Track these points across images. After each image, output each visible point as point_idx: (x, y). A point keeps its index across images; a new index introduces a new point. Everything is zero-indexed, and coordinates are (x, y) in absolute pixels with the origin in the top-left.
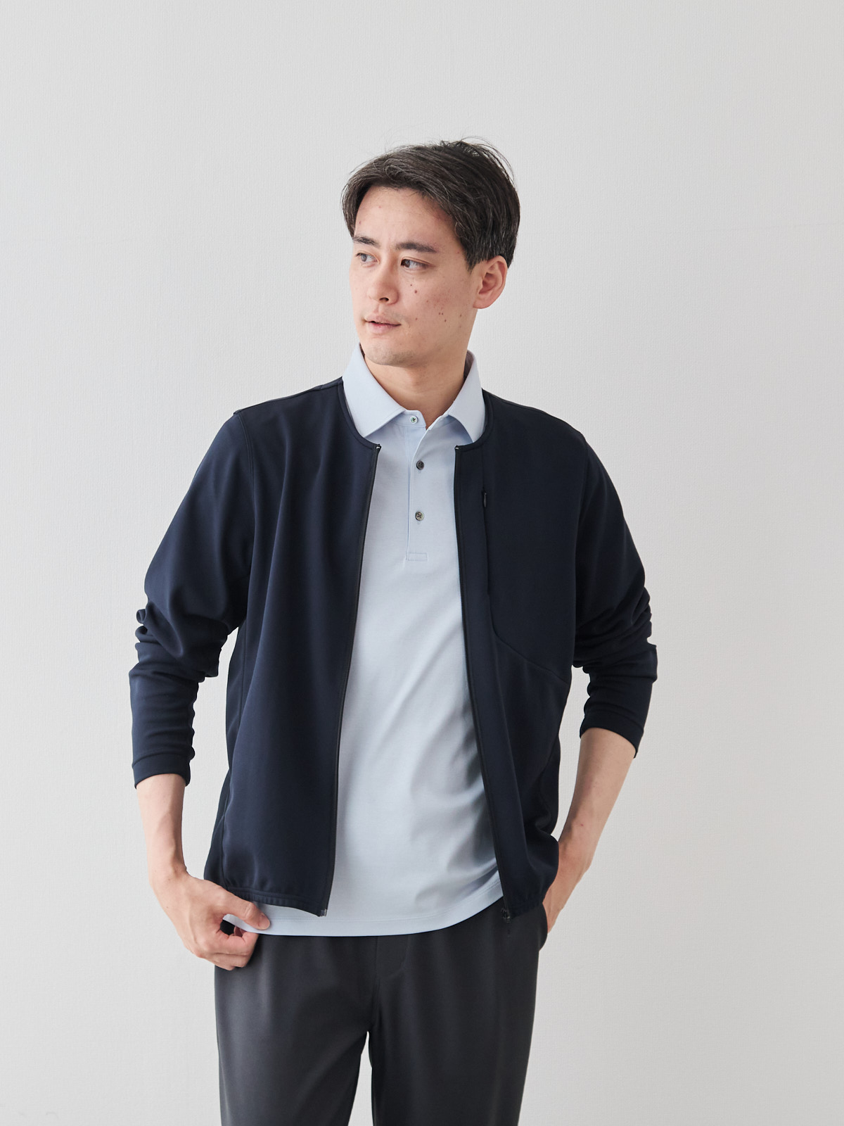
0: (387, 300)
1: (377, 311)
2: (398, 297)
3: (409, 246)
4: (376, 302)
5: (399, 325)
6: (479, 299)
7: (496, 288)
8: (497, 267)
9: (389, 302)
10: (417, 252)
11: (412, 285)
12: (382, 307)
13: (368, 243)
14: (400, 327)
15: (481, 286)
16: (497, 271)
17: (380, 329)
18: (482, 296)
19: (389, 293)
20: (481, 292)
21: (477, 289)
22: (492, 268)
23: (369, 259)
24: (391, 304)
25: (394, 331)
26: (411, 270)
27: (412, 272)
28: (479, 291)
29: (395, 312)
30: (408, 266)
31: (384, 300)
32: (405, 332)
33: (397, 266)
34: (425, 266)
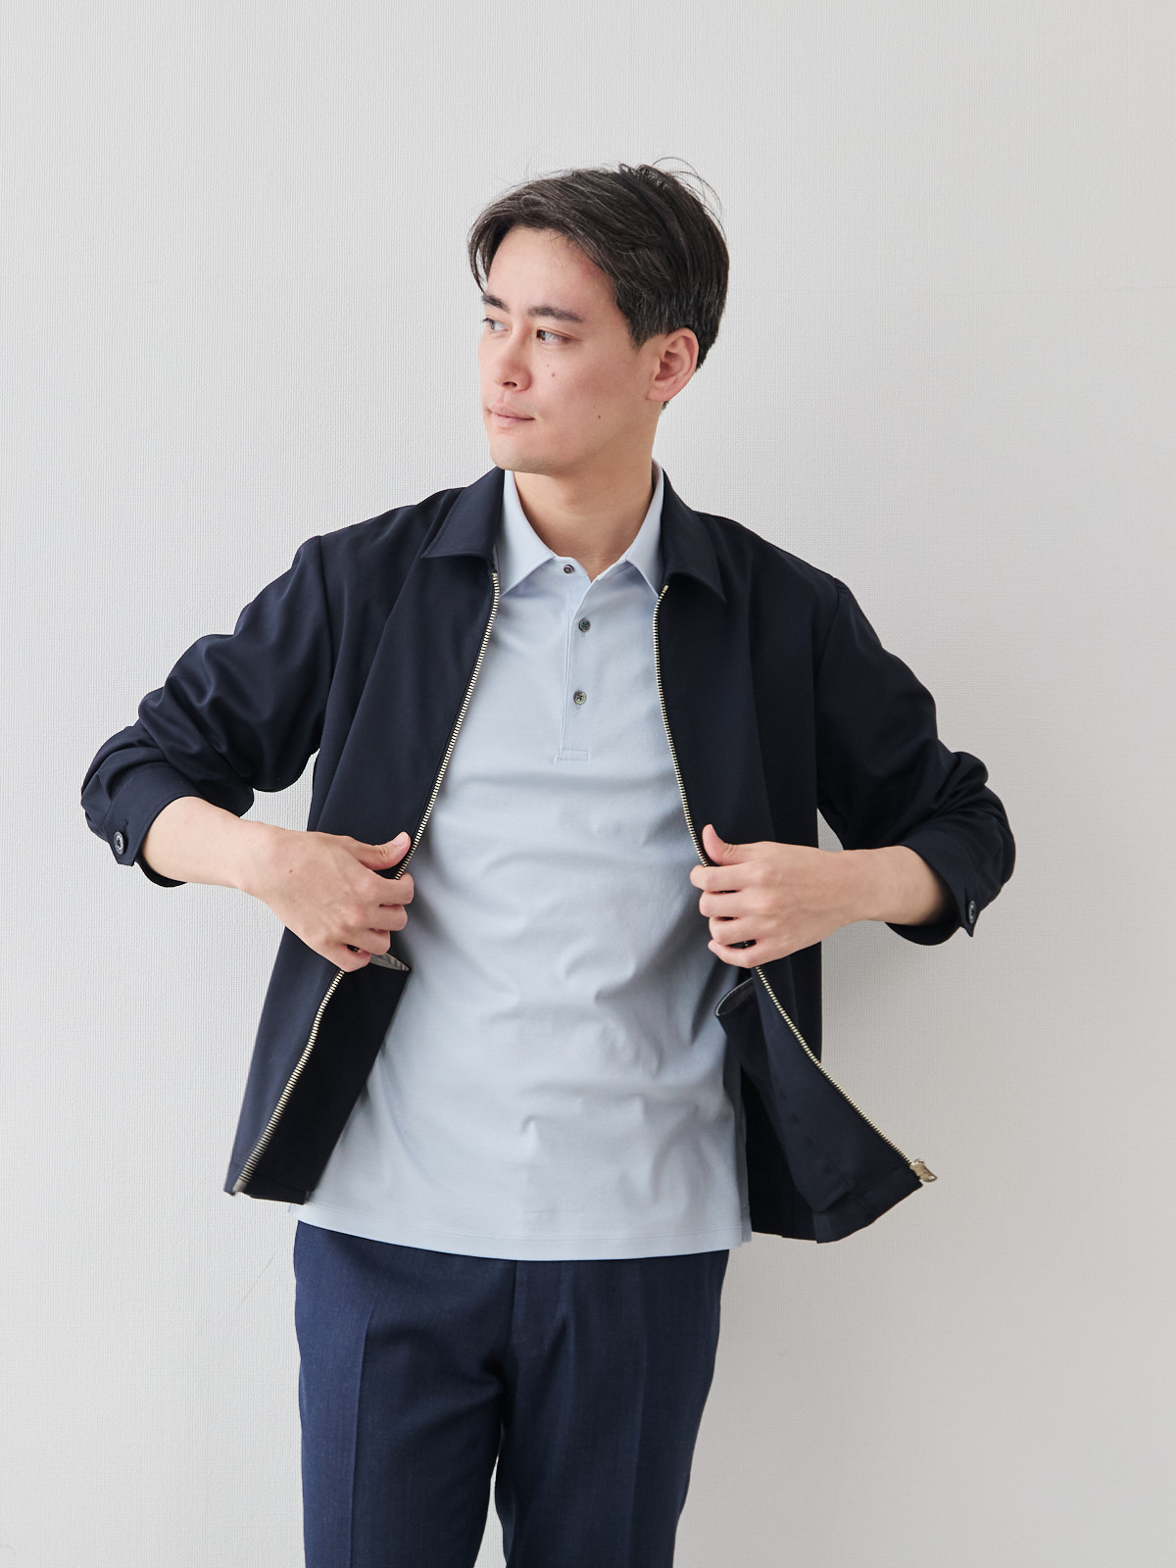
0: (515, 385)
1: (501, 400)
2: (529, 383)
3: (546, 311)
4: (501, 388)
5: (532, 419)
6: (657, 389)
7: (681, 374)
8: (681, 344)
9: (518, 388)
10: (555, 321)
11: (551, 367)
12: (508, 393)
13: (495, 305)
14: (534, 422)
15: (657, 370)
16: (681, 349)
17: (505, 422)
18: (661, 384)
19: (517, 376)
20: (657, 379)
21: (652, 374)
22: (674, 344)
23: (498, 327)
24: (521, 391)
25: (523, 427)
26: (548, 344)
27: (549, 347)
28: (654, 377)
29: (528, 402)
30: (544, 339)
31: (511, 386)
32: (540, 430)
33: (531, 340)
34: (566, 339)
